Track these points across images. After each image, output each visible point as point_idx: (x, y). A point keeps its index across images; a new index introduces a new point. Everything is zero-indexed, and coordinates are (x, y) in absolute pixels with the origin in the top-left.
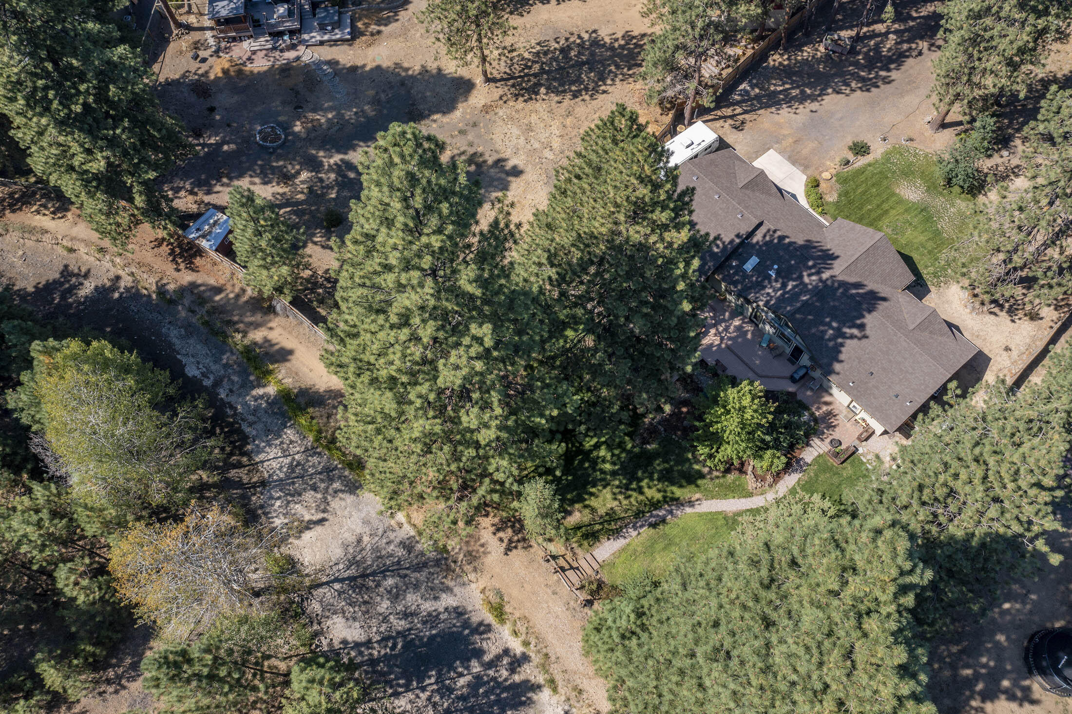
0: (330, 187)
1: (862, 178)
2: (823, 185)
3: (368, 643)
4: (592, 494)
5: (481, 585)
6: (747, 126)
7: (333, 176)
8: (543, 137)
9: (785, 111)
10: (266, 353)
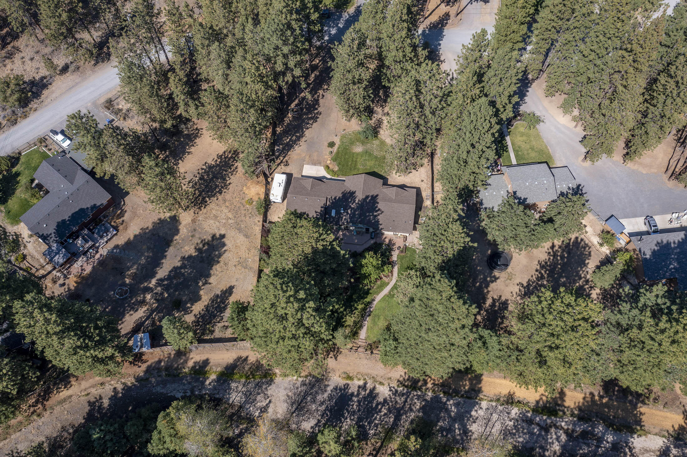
0: (162, 294)
1: (340, 155)
2: (330, 166)
3: (319, 421)
4: (345, 321)
5: (338, 375)
6: (289, 162)
7: (159, 288)
8: (223, 216)
9: (296, 147)
10: (200, 367)
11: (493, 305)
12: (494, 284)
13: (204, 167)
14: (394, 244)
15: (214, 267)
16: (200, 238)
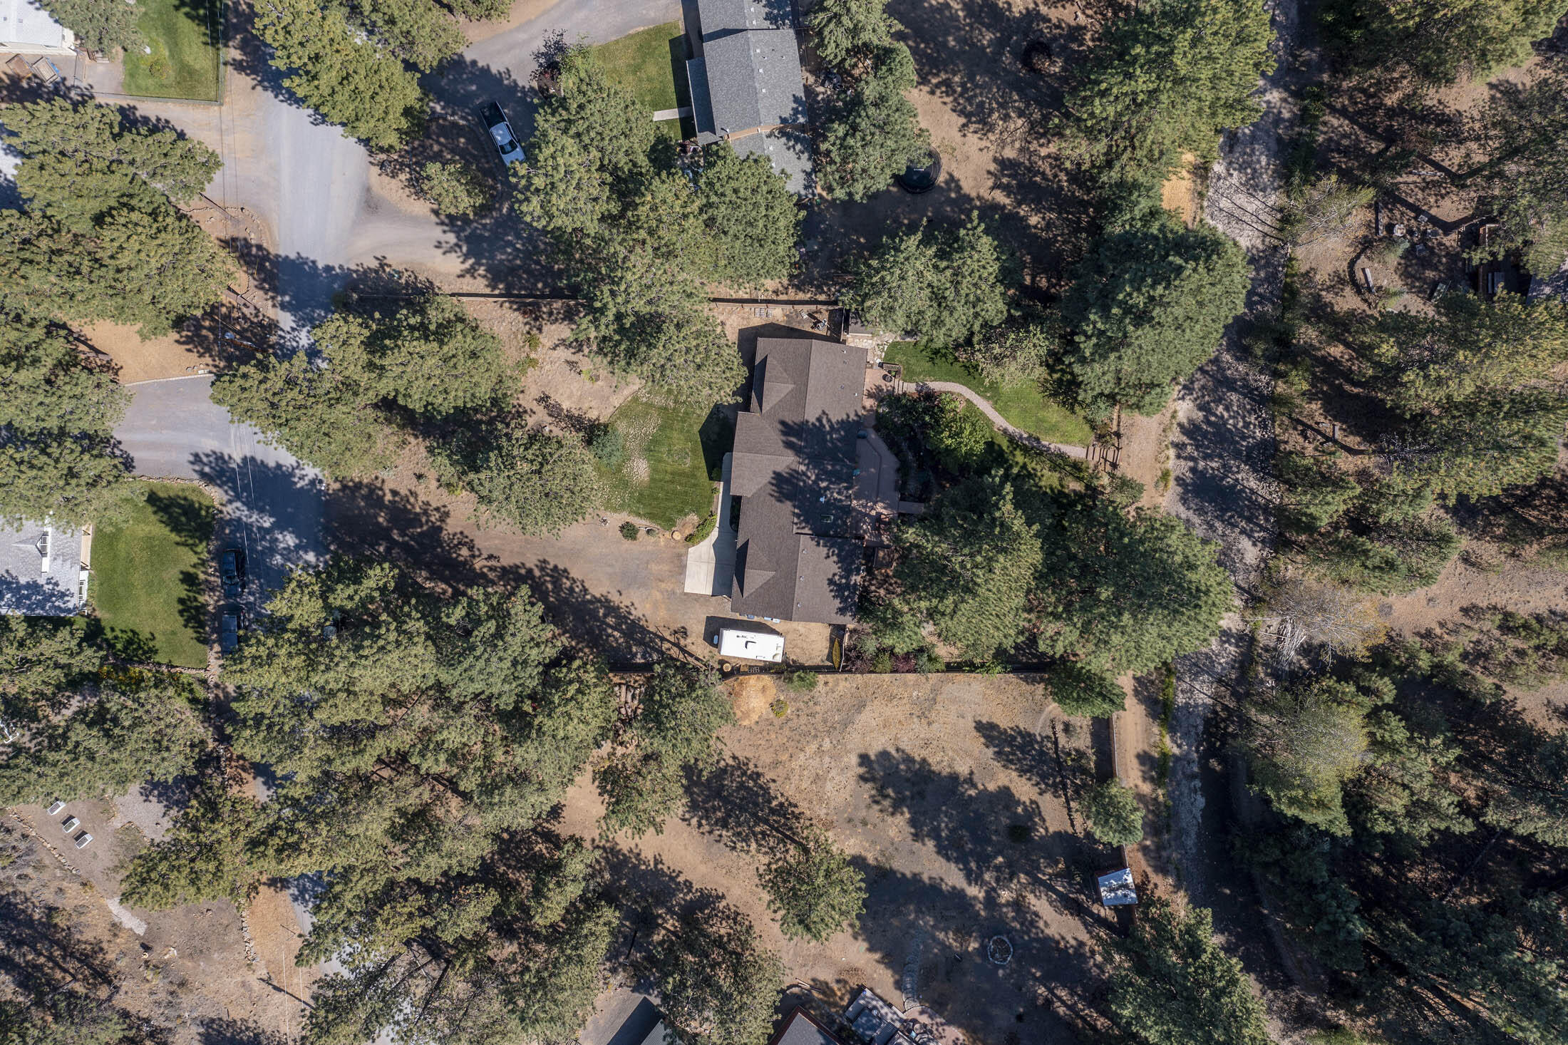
1: (657, 511)
2: (687, 532)
5: (1161, 500)
6: (676, 627)
10: (1152, 768)
11: (1007, 189)
12: (962, 183)
13: (694, 821)
14: (879, 388)
15: (935, 768)
16: (869, 807)
